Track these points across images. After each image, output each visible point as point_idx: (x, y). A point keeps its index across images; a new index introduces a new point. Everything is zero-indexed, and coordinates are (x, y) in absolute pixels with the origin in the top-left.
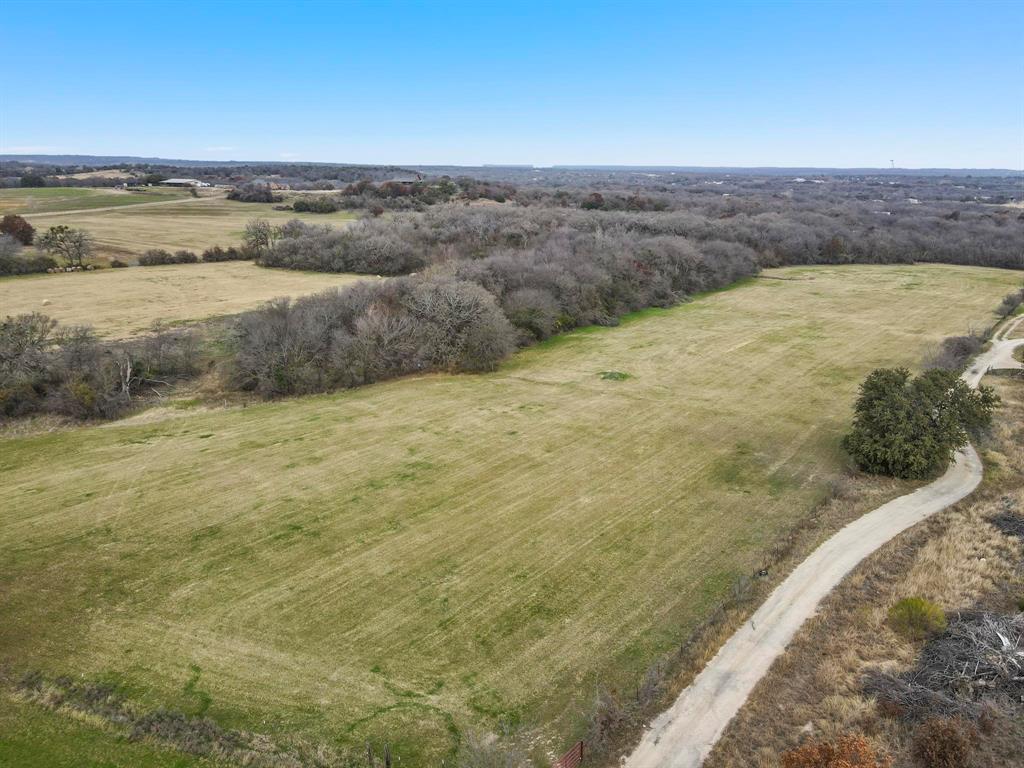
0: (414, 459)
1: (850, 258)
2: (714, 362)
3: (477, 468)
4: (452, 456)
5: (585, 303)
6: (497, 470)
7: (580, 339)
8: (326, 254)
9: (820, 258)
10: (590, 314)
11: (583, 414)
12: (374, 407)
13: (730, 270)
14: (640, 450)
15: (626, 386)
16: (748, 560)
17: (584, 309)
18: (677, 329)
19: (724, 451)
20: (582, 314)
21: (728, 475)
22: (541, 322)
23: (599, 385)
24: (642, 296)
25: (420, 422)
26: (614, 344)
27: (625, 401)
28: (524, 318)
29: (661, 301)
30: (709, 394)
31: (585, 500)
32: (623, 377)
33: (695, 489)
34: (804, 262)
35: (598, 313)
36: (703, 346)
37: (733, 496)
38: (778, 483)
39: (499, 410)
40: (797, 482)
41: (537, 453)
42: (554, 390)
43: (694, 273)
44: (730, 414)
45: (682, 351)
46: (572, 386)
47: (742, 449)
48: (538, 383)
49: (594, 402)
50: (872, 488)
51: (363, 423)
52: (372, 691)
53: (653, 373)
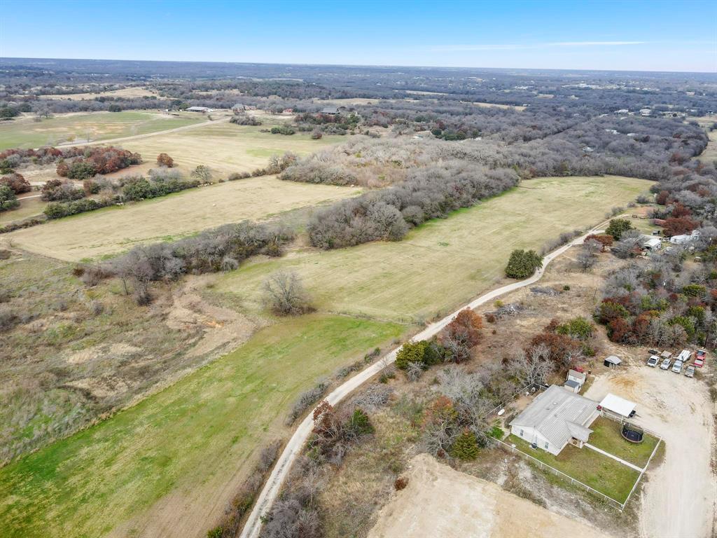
0: (385, 271)
1: (570, 173)
2: (481, 239)
3: (403, 275)
4: (395, 271)
5: (434, 210)
6: (410, 275)
7: (430, 225)
8: (312, 175)
9: (554, 173)
10: (435, 214)
11: (433, 259)
12: (364, 254)
13: (501, 186)
14: (450, 270)
15: (448, 248)
16: (470, 296)
17: (433, 212)
18: (471, 221)
19: (473, 271)
20: (432, 214)
21: (472, 278)
22: (417, 220)
23: (439, 247)
24: (457, 204)
25: (382, 260)
26: (444, 228)
27: (446, 254)
28: (411, 219)
29: (467, 205)
30: (475, 252)
31: (434, 283)
32: (447, 244)
33: (463, 281)
34: (545, 175)
35: (439, 213)
36: (478, 231)
37: (473, 283)
38: (485, 280)
39: (406, 256)
40: (490, 280)
41: (420, 271)
42: (423, 249)
43: (483, 190)
44: (479, 260)
45: (470, 233)
46: (429, 248)
47: (479, 271)
48: (417, 246)
49: (437, 254)
50: (509, 280)
51: (364, 260)
52: (395, 313)
53: (457, 243)
